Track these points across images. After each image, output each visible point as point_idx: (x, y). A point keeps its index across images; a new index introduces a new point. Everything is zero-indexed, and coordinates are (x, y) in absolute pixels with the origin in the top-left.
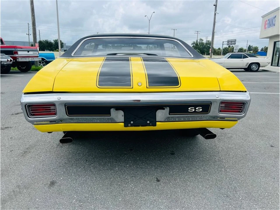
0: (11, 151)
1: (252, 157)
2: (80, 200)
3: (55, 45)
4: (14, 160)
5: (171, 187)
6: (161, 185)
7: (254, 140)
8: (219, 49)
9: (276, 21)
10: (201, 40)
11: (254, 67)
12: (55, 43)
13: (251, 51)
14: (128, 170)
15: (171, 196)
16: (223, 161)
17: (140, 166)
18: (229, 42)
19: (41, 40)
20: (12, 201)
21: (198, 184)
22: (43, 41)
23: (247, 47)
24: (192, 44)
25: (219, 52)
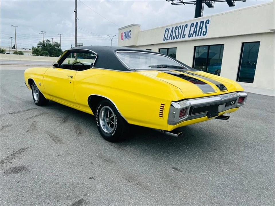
9: (131, 34)
10: (48, 41)
24: (39, 44)
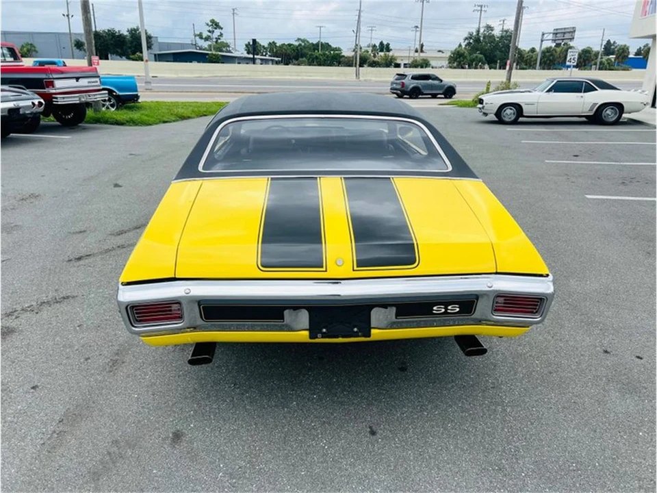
0: (87, 359)
1: (561, 377)
2: (231, 474)
3: (132, 42)
4: (96, 380)
5: (397, 447)
6: (378, 442)
7: (572, 335)
8: (533, 50)
10: (489, 28)
11: (609, 114)
12: (131, 37)
13: (611, 56)
14: (315, 406)
15: (395, 467)
16: (501, 389)
17: (338, 398)
18: (558, 35)
19: (98, 30)
20: (110, 474)
21: (448, 441)
22: (104, 31)
23: (602, 45)
24: (466, 39)
25: (532, 59)
